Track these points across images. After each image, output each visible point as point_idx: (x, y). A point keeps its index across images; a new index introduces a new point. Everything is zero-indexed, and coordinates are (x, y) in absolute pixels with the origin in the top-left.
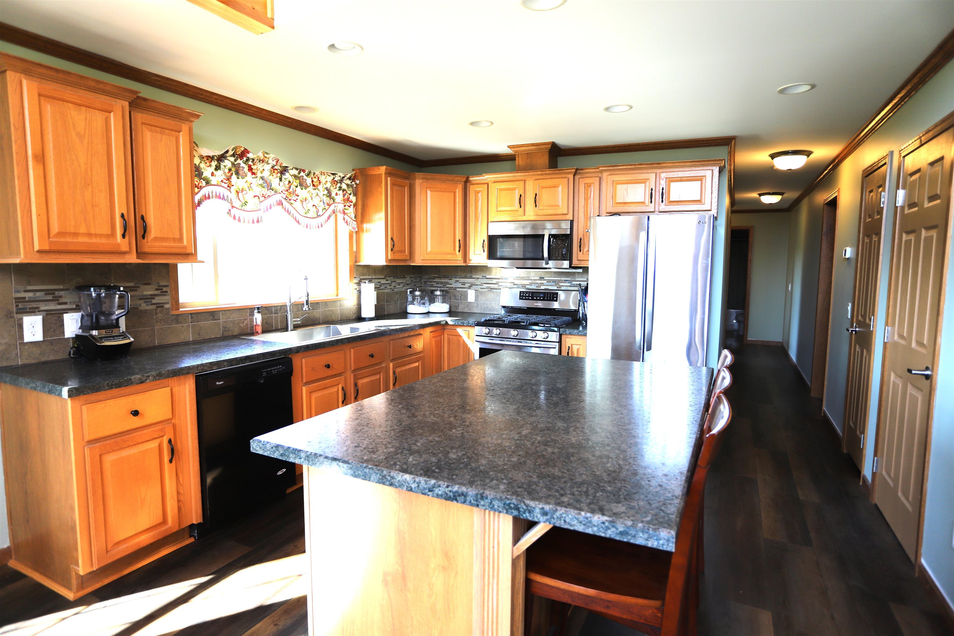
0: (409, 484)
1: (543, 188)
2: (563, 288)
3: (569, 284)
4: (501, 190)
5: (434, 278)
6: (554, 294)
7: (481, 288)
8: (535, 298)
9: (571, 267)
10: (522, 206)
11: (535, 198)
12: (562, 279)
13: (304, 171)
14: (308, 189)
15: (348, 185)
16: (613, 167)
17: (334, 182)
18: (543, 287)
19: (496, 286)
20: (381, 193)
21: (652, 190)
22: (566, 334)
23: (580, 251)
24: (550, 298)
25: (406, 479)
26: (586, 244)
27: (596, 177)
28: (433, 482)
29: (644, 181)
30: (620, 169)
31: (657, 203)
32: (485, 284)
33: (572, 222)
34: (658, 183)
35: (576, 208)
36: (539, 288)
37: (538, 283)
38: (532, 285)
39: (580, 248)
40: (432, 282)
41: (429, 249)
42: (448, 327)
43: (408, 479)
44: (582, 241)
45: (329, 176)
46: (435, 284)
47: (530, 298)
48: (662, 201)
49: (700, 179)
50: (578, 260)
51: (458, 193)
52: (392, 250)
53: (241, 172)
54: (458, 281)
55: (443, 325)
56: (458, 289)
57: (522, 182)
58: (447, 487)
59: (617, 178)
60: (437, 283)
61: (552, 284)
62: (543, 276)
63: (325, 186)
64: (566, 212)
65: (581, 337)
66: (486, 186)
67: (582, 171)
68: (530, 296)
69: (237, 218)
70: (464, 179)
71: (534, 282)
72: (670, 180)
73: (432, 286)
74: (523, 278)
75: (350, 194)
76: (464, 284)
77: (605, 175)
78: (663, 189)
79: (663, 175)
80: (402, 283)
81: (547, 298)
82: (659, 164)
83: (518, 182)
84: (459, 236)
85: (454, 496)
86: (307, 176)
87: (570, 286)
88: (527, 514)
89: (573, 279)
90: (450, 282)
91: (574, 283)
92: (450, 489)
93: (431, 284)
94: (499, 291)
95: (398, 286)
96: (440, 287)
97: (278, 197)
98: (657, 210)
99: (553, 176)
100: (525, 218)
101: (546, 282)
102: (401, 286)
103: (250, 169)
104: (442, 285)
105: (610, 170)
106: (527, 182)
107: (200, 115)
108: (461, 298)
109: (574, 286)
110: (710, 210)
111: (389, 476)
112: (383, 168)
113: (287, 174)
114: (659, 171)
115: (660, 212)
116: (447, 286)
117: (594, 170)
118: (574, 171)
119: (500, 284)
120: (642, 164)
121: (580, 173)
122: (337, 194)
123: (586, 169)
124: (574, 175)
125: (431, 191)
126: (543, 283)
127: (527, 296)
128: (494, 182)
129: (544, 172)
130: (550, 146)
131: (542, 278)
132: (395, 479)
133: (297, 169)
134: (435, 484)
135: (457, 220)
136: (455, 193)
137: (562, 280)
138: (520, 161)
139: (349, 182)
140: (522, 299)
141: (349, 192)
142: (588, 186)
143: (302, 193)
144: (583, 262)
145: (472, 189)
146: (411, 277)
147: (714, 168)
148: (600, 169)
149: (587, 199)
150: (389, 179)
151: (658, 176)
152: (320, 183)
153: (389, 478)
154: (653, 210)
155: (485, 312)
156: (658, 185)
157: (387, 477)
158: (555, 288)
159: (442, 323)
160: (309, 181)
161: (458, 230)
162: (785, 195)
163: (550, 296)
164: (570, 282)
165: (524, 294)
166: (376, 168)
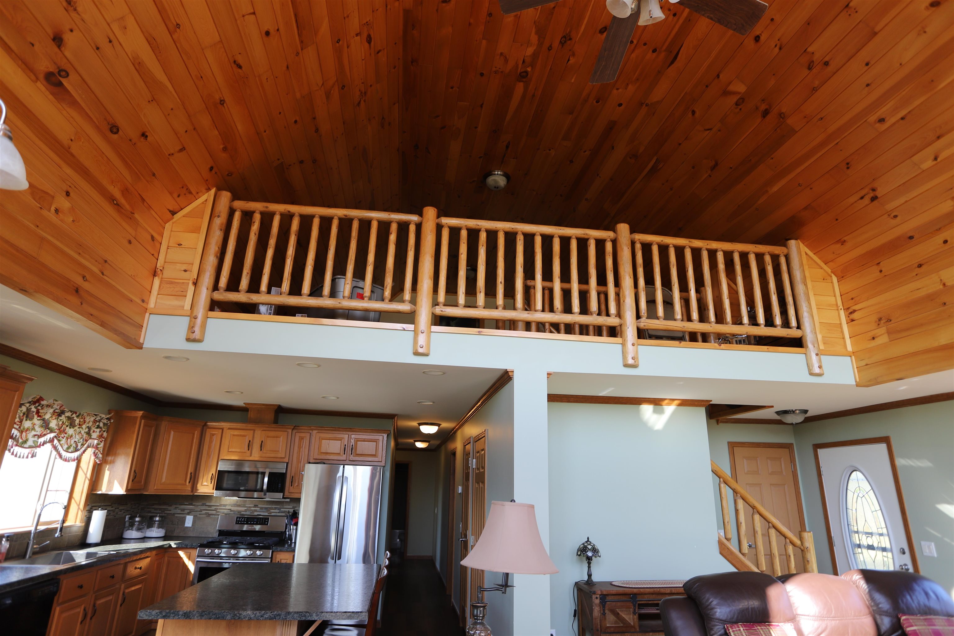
0: (250, 616)
1: (268, 437)
2: (273, 514)
3: (278, 511)
4: (234, 435)
5: (153, 505)
6: (266, 519)
7: (200, 514)
8: (249, 522)
9: (283, 498)
10: (250, 449)
11: (261, 444)
12: (272, 506)
13: (76, 413)
14: (75, 428)
15: (104, 424)
16: (321, 428)
17: (95, 421)
18: (256, 513)
19: (214, 512)
20: (133, 432)
21: (345, 445)
22: (277, 551)
23: (292, 485)
24: (262, 522)
25: (248, 613)
26: (296, 481)
27: (309, 433)
28: (263, 612)
29: (340, 439)
30: (326, 430)
31: (348, 455)
32: (204, 510)
33: (287, 463)
34: (349, 441)
35: (291, 454)
36: (253, 514)
37: (252, 510)
38: (246, 511)
39: (292, 483)
40: (150, 508)
41: (164, 480)
42: (171, 550)
43: (250, 613)
44: (293, 478)
45: (93, 416)
46: (153, 511)
47: (245, 523)
48: (352, 454)
49: (376, 441)
50: (289, 493)
51: (197, 435)
52: (133, 481)
53: (30, 415)
54: (178, 508)
55: (166, 548)
56: (176, 515)
57: (252, 431)
58: (271, 613)
59: (322, 435)
60: (156, 509)
61: (264, 510)
62: (257, 504)
63: (87, 425)
64: (284, 456)
65: (289, 553)
66: (221, 431)
67: (298, 428)
68: (245, 521)
69: (15, 454)
70: (204, 424)
71: (249, 509)
72: (357, 440)
73: (150, 512)
74: (240, 505)
75: (104, 431)
76: (183, 510)
77: (315, 432)
78: (352, 445)
79: (353, 436)
80: (123, 509)
81: (260, 522)
82: (351, 429)
83: (249, 431)
84: (191, 469)
85: (275, 617)
86: (77, 417)
87: (279, 513)
88: (310, 618)
89: (282, 507)
90: (169, 508)
91: (282, 510)
92: (272, 613)
93: (150, 510)
94: (216, 516)
95: (119, 513)
96: (158, 513)
97: (52, 435)
98: (348, 459)
99: (276, 429)
100: (251, 458)
101: (259, 509)
102: (122, 512)
103: (38, 412)
104: (160, 512)
105: (318, 429)
106: (256, 431)
107: (34, 379)
108: (178, 523)
109: (282, 513)
110: (381, 462)
111: (239, 614)
112: (140, 413)
113: (63, 416)
114: (350, 433)
115: (350, 461)
116: (166, 512)
117: (307, 428)
118: (293, 427)
119: (218, 510)
120: (339, 428)
121: (296, 429)
122: (94, 432)
123: (302, 426)
124: (292, 430)
125: (173, 431)
126: (256, 510)
127: (243, 521)
128: (229, 429)
129: (270, 426)
130: (276, 407)
131: (256, 506)
132: (242, 615)
133: (71, 412)
134: (264, 613)
135: (192, 456)
136: (194, 434)
137: (273, 508)
138: (251, 415)
139: (105, 421)
140: (238, 523)
141: (104, 430)
142: (302, 438)
143: (70, 431)
144: (293, 494)
145: (208, 432)
146: (131, 504)
147: (384, 435)
148: (312, 428)
149: (300, 447)
150: (143, 421)
151: (350, 436)
152: (85, 422)
153: (238, 615)
154: (345, 459)
155: (200, 536)
156: (349, 442)
157: (237, 615)
158: (266, 514)
159: (165, 546)
160: (77, 421)
161: (192, 464)
162: (431, 442)
163: (262, 521)
164: (279, 509)
165: (240, 519)
166: (133, 412)
